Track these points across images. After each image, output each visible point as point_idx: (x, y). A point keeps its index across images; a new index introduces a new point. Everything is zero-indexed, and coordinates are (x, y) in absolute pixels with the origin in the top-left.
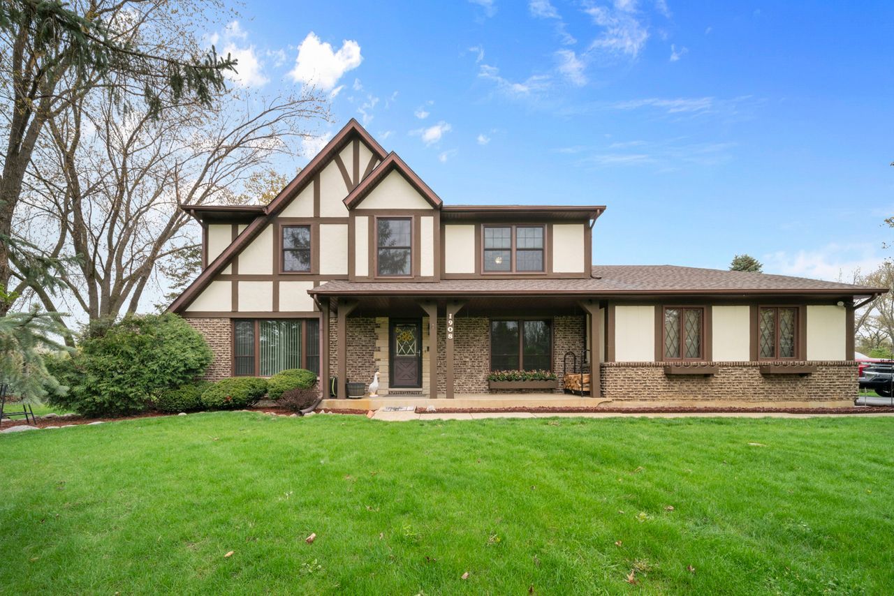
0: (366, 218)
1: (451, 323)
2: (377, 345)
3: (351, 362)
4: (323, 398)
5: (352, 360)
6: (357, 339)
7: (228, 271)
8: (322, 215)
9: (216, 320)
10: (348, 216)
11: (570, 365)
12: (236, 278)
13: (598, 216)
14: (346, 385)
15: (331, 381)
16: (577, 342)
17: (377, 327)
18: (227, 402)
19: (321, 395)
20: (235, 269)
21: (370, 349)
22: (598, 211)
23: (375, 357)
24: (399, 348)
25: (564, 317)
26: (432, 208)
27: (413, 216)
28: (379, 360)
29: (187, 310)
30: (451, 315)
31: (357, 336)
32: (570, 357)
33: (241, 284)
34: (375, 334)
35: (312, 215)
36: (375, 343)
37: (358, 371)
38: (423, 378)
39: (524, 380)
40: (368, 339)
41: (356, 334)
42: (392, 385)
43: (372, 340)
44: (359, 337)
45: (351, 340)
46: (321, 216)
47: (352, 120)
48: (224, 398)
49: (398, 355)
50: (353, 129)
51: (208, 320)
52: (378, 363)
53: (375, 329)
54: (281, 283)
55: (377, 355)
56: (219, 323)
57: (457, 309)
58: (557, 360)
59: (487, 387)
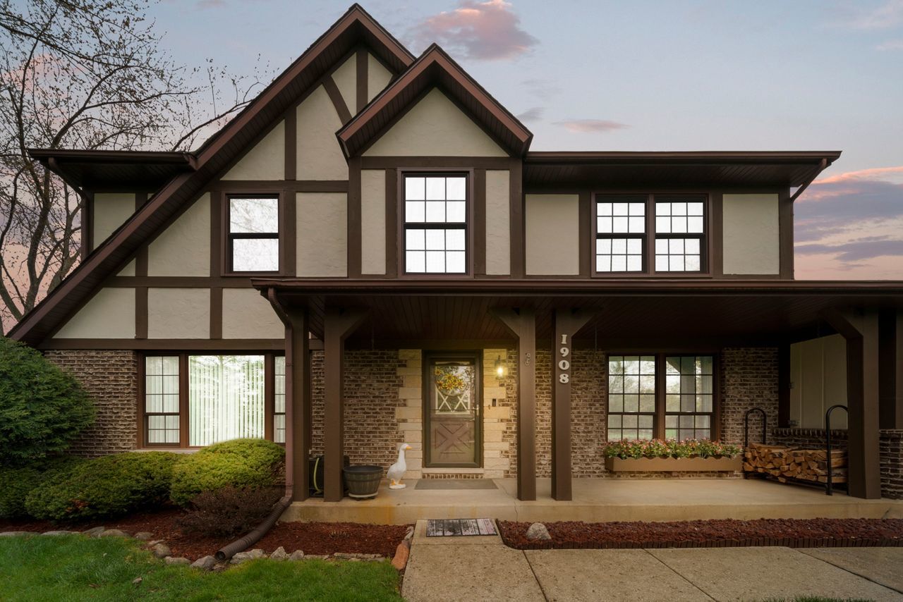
0: (381, 174)
1: (565, 352)
2: (401, 396)
3: (354, 425)
4: (293, 499)
5: (355, 421)
6: (364, 386)
7: (130, 271)
8: (300, 176)
9: (108, 354)
10: (346, 178)
11: (754, 431)
12: (143, 284)
13: (822, 169)
14: (343, 473)
15: (312, 464)
16: (766, 392)
17: (399, 366)
18: (76, 511)
19: (289, 493)
20: (142, 266)
21: (389, 402)
22: (825, 161)
23: (397, 416)
24: (440, 399)
25: (742, 349)
26: (505, 155)
27: (471, 170)
28: (404, 421)
29: (55, 337)
30: (565, 336)
31: (364, 381)
32: (754, 418)
33: (152, 293)
34: (397, 377)
35: (281, 176)
36: (396, 393)
37: (366, 439)
38: (485, 452)
39: (675, 456)
40: (385, 385)
41: (363, 378)
42: (427, 462)
43: (391, 388)
44: (369, 382)
45: (353, 386)
46: (297, 179)
47: (355, 7)
48: (69, 504)
49: (437, 413)
50: (357, 22)
51: (93, 354)
52: (402, 426)
53: (398, 369)
54: (225, 291)
55: (400, 412)
56: (114, 358)
57: (579, 324)
58: (730, 421)
59: (603, 467)
